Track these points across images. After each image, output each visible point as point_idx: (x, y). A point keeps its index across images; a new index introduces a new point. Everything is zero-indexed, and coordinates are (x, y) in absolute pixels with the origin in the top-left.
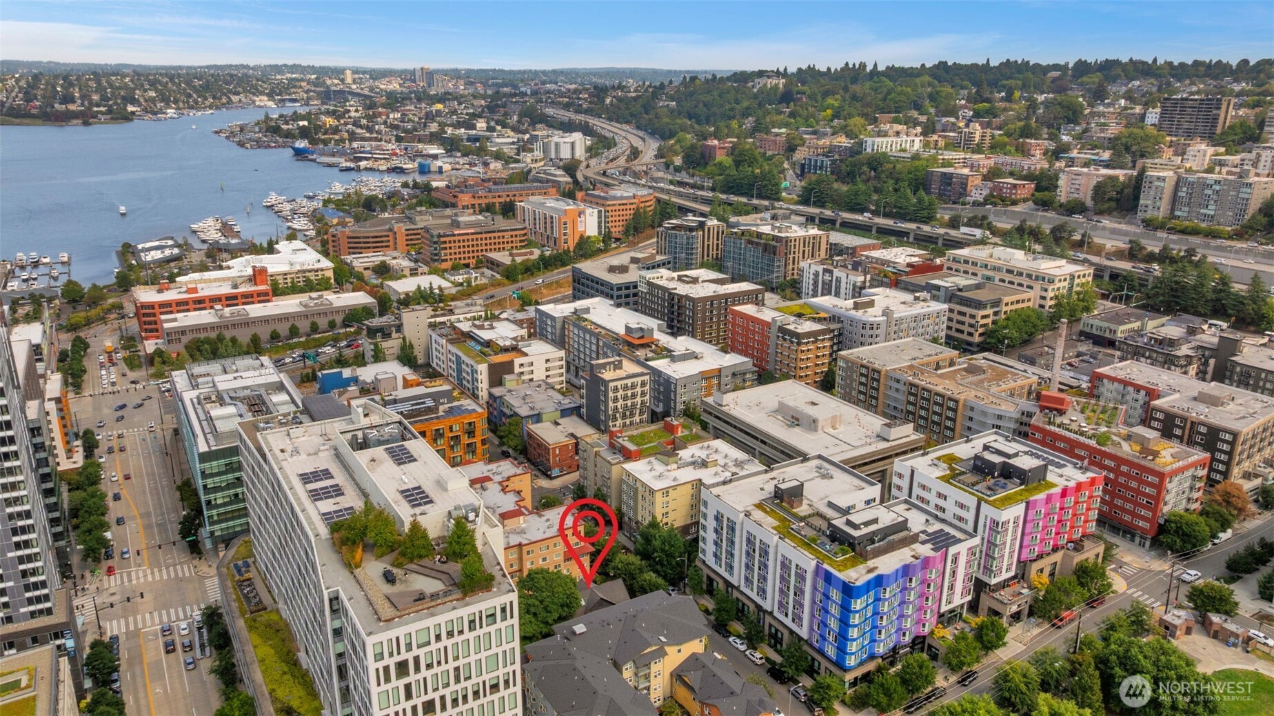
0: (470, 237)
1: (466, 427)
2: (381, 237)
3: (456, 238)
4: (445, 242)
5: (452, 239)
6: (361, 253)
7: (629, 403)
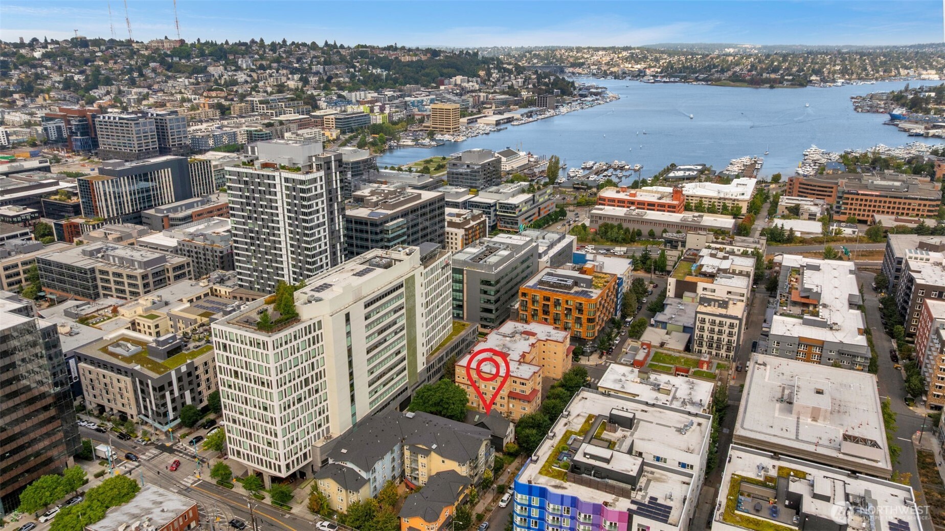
0: (874, 198)
1: (578, 305)
2: (826, 187)
3: (860, 197)
4: (848, 199)
5: (856, 197)
6: (806, 197)
7: (715, 337)
